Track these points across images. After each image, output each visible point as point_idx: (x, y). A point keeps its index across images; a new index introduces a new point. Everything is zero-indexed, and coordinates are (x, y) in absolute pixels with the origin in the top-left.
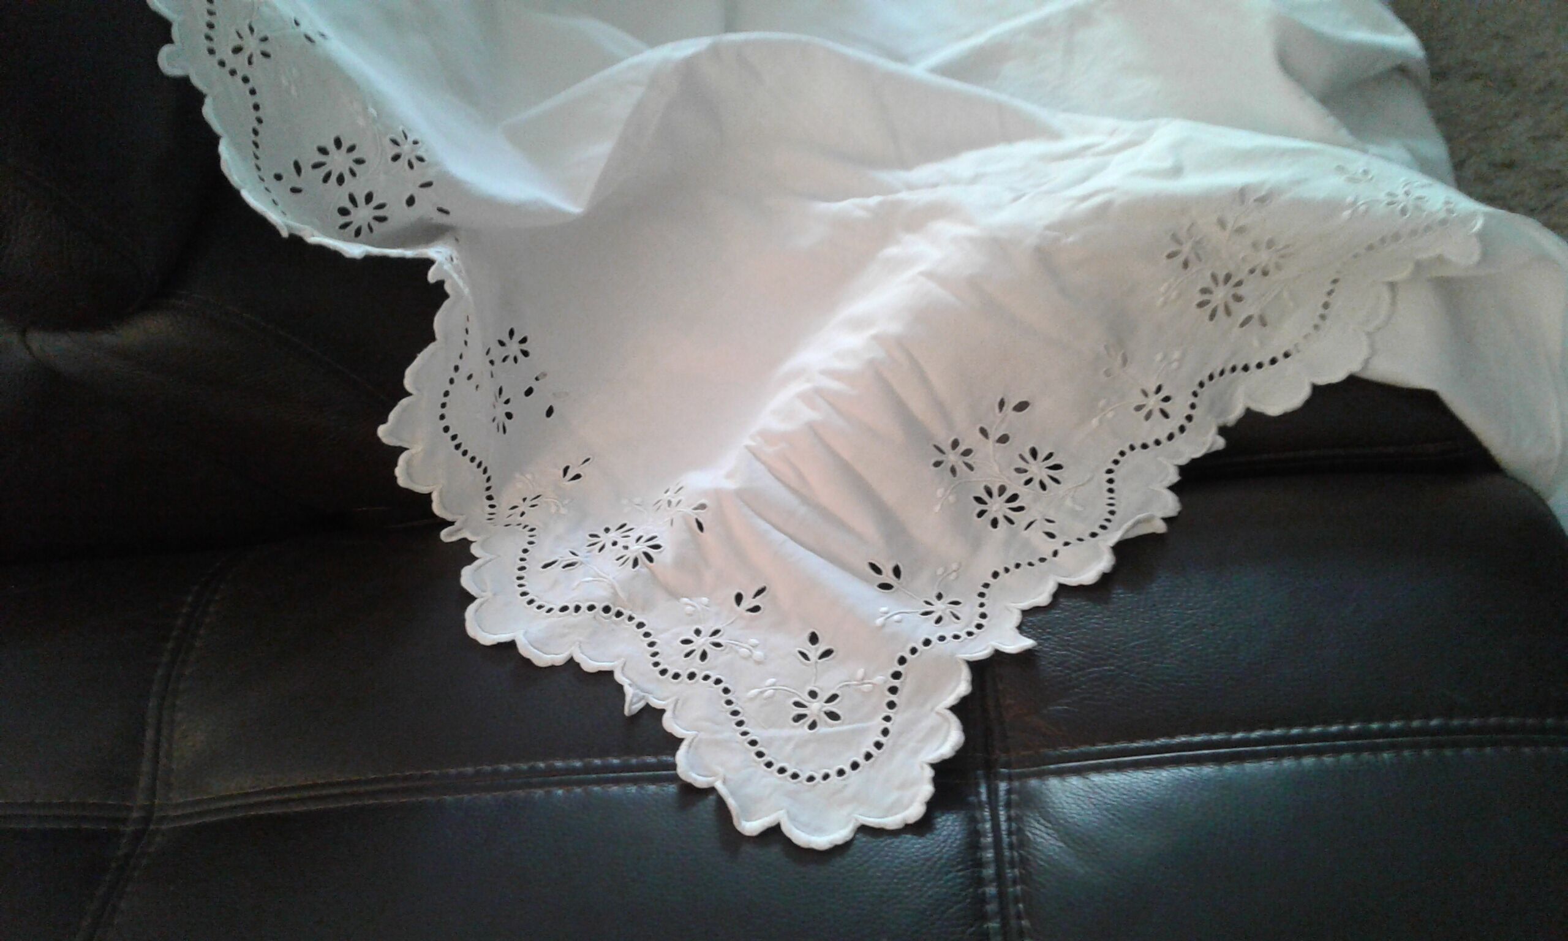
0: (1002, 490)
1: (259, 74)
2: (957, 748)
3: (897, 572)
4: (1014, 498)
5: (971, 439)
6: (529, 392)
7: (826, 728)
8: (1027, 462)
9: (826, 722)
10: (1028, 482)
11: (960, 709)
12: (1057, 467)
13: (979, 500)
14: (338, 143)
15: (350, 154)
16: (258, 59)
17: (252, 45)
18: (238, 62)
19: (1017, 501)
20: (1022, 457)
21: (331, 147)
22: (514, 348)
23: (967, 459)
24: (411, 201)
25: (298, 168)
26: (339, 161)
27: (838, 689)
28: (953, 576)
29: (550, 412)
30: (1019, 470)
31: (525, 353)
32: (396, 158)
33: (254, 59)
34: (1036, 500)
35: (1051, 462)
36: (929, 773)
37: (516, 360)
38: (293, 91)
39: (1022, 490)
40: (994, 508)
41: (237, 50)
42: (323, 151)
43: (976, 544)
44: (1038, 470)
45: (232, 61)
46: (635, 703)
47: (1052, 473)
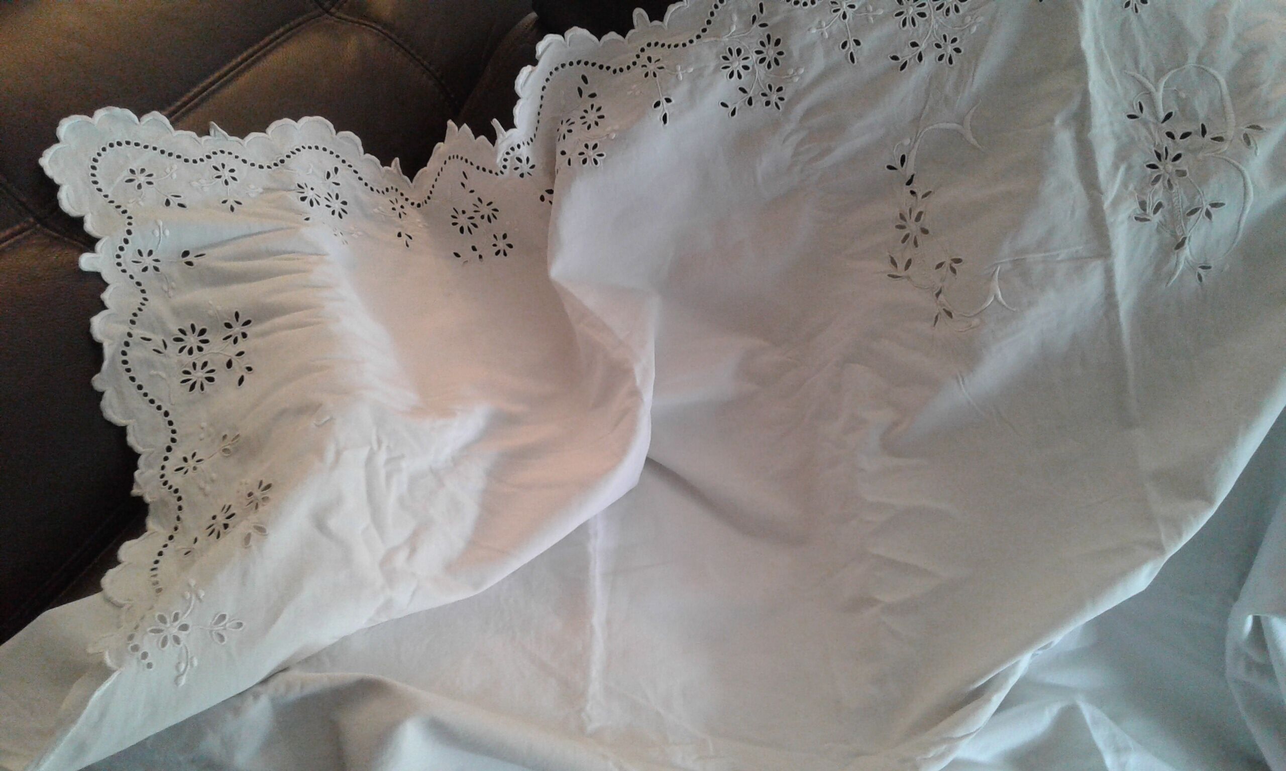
0: (200, 349)
1: (638, 71)
2: (60, 201)
3: (190, 263)
4: (190, 352)
5: (242, 345)
6: (474, 249)
7: (127, 175)
8: (208, 372)
9: (129, 177)
10: (194, 365)
11: (80, 221)
12: (192, 387)
13: (203, 332)
14: (601, 117)
15: (594, 123)
16: (645, 70)
17: (652, 67)
18: (643, 59)
19: (187, 351)
20: (212, 371)
21: (600, 113)
22: (502, 245)
23: (232, 339)
24: (563, 153)
25: (593, 96)
26: (592, 116)
27: (142, 193)
28: (165, 288)
29: (457, 255)
30: (205, 364)
31: (497, 253)
32: (587, 146)
33: (644, 68)
34: (180, 363)
35: (198, 386)
36: (57, 180)
37: (495, 245)
38: (629, 93)
39: (190, 359)
40: (192, 339)
41: (649, 59)
42: (599, 109)
43: (176, 312)
44: (199, 375)
45: (644, 56)
46: (215, 132)
47: (191, 382)
